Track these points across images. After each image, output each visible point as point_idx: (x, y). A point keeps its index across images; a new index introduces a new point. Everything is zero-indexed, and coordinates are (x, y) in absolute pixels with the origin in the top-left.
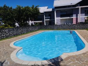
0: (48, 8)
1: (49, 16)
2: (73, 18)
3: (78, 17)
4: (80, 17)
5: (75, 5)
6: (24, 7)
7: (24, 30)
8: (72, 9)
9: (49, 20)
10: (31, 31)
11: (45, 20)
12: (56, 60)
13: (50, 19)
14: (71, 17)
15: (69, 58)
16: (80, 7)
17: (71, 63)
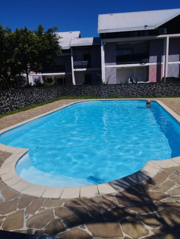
0: (80, 37)
1: (85, 60)
2: (148, 67)
3: (163, 63)
4: (168, 63)
5: (155, 30)
6: (13, 32)
7: (19, 100)
8: (148, 42)
9: (85, 69)
10: (38, 102)
11: (73, 70)
12: (135, 182)
13: (87, 67)
14: (145, 63)
15: (164, 173)
16: (168, 36)
17: (175, 186)
